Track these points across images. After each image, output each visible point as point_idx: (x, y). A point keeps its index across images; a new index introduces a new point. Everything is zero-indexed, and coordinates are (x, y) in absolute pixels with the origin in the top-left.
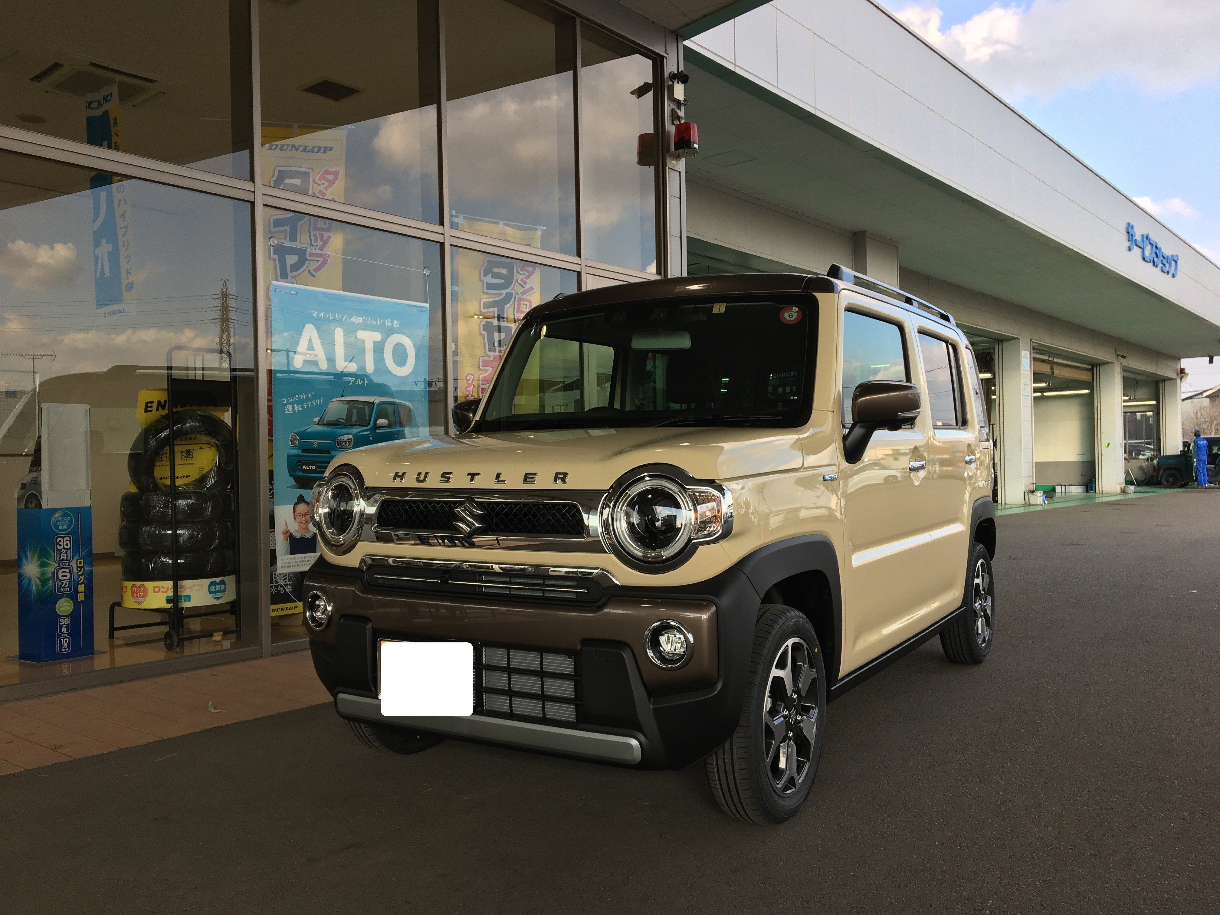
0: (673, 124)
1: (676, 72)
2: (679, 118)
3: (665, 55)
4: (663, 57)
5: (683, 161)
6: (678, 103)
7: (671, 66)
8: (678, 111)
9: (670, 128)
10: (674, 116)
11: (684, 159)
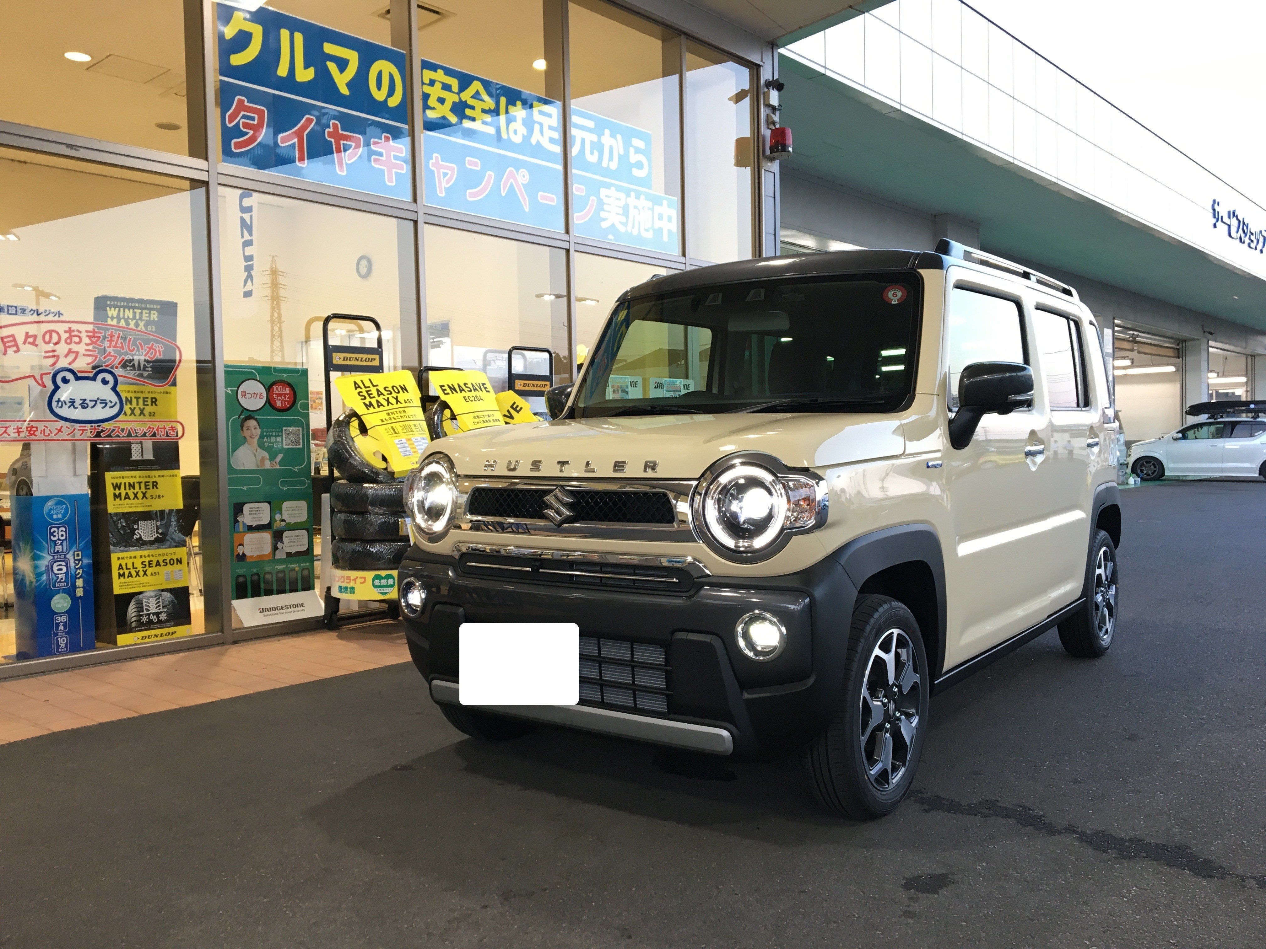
0: (768, 128)
1: (771, 79)
2: (774, 123)
3: (761, 64)
4: (759, 66)
5: (777, 163)
6: (774, 109)
7: (766, 74)
8: (773, 116)
10: (770, 121)
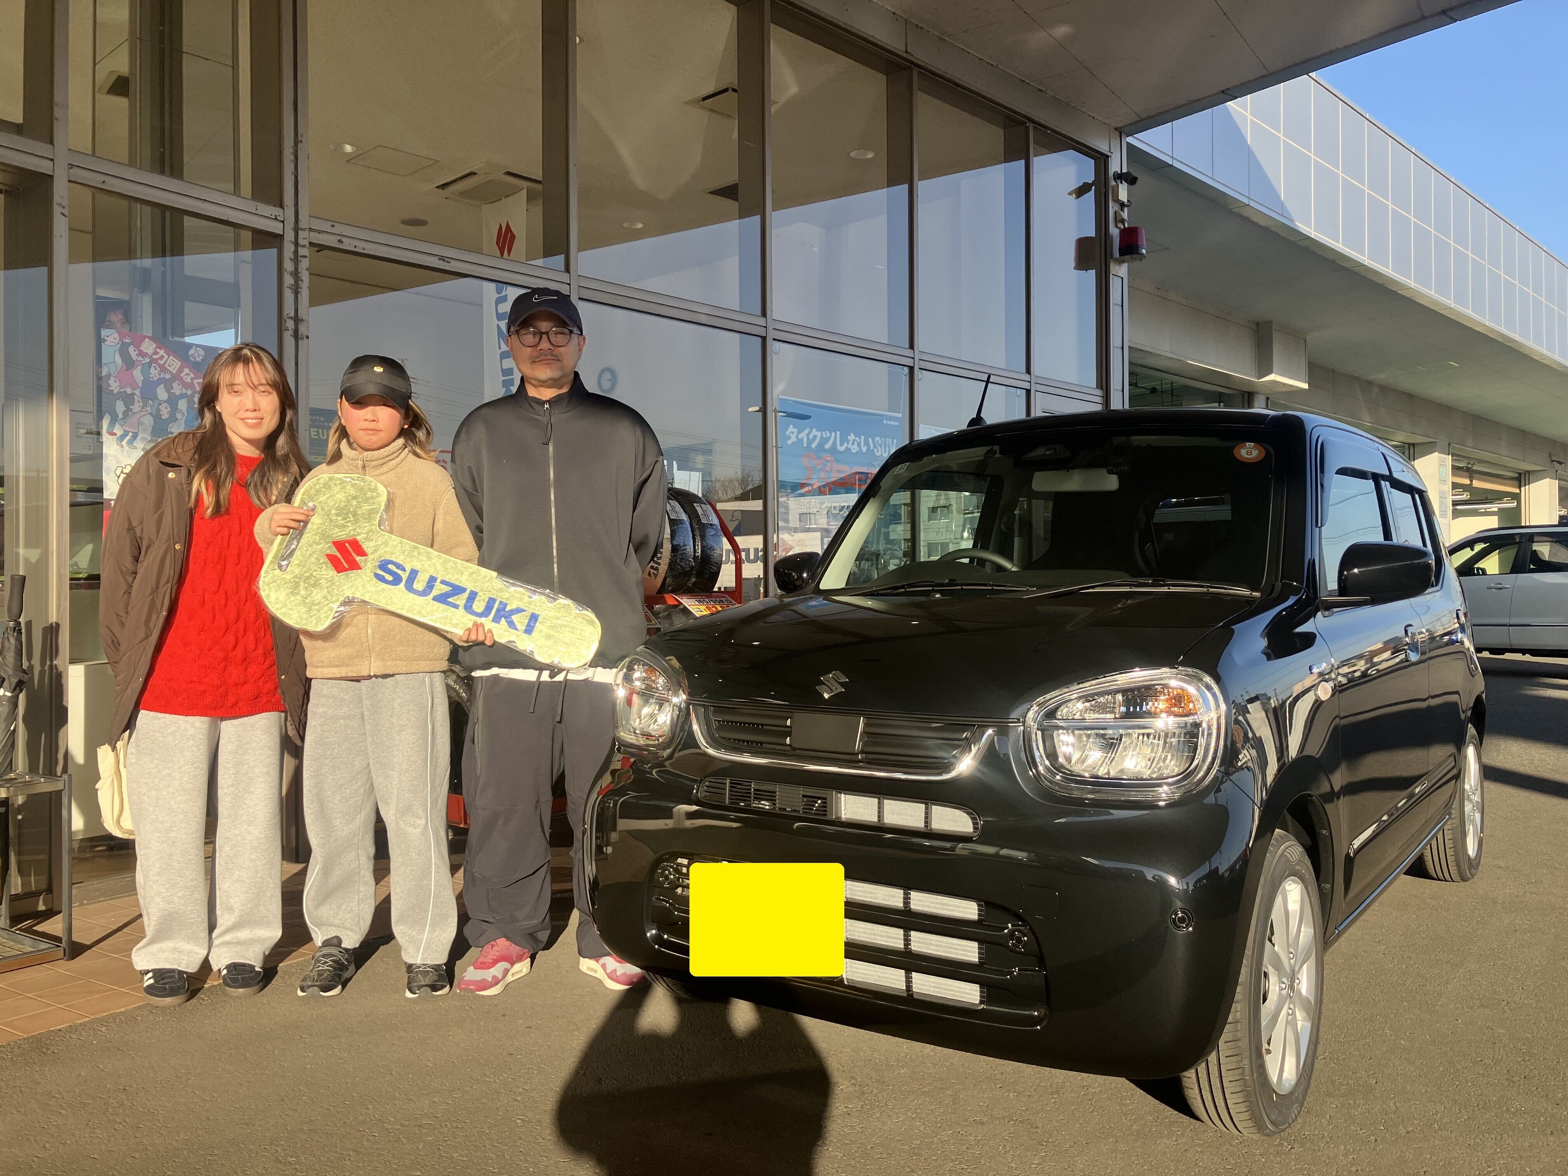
0: (1117, 227)
1: (1119, 172)
2: (1123, 221)
3: (1109, 154)
4: (1108, 156)
5: (1125, 266)
6: (1122, 205)
7: (1116, 166)
8: (1122, 213)
9: (1114, 231)
10: (1119, 220)
11: (1126, 264)
